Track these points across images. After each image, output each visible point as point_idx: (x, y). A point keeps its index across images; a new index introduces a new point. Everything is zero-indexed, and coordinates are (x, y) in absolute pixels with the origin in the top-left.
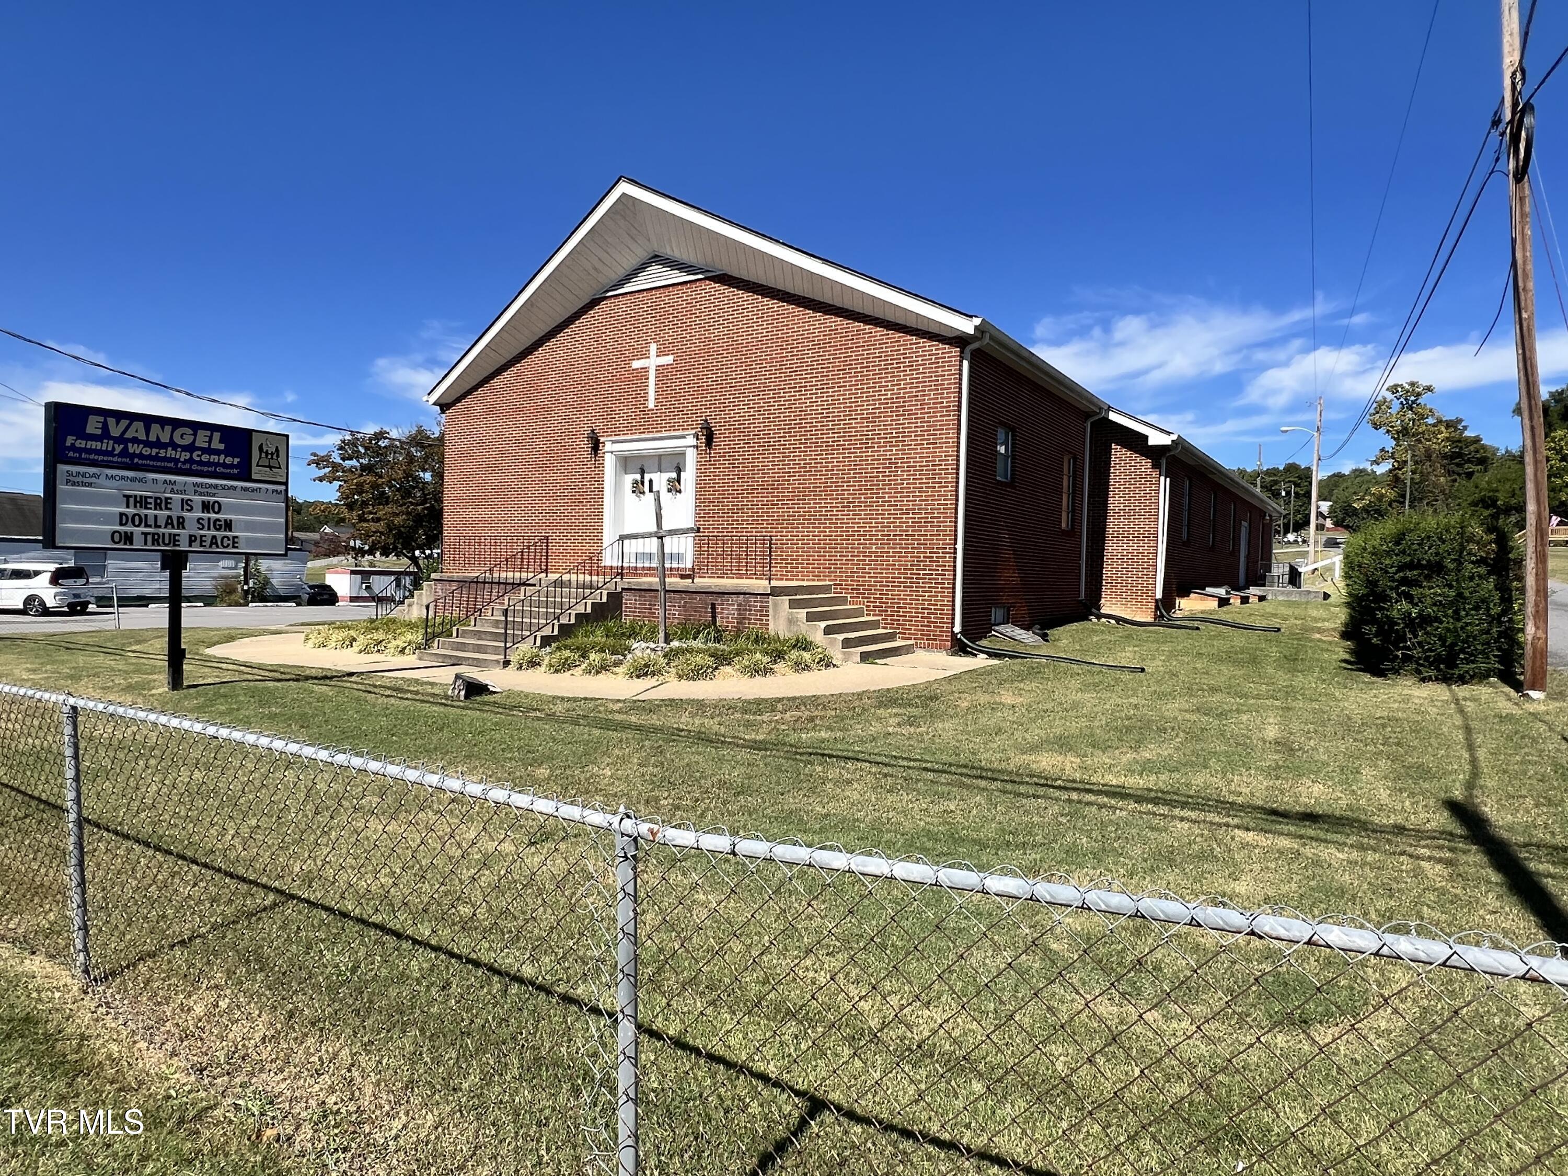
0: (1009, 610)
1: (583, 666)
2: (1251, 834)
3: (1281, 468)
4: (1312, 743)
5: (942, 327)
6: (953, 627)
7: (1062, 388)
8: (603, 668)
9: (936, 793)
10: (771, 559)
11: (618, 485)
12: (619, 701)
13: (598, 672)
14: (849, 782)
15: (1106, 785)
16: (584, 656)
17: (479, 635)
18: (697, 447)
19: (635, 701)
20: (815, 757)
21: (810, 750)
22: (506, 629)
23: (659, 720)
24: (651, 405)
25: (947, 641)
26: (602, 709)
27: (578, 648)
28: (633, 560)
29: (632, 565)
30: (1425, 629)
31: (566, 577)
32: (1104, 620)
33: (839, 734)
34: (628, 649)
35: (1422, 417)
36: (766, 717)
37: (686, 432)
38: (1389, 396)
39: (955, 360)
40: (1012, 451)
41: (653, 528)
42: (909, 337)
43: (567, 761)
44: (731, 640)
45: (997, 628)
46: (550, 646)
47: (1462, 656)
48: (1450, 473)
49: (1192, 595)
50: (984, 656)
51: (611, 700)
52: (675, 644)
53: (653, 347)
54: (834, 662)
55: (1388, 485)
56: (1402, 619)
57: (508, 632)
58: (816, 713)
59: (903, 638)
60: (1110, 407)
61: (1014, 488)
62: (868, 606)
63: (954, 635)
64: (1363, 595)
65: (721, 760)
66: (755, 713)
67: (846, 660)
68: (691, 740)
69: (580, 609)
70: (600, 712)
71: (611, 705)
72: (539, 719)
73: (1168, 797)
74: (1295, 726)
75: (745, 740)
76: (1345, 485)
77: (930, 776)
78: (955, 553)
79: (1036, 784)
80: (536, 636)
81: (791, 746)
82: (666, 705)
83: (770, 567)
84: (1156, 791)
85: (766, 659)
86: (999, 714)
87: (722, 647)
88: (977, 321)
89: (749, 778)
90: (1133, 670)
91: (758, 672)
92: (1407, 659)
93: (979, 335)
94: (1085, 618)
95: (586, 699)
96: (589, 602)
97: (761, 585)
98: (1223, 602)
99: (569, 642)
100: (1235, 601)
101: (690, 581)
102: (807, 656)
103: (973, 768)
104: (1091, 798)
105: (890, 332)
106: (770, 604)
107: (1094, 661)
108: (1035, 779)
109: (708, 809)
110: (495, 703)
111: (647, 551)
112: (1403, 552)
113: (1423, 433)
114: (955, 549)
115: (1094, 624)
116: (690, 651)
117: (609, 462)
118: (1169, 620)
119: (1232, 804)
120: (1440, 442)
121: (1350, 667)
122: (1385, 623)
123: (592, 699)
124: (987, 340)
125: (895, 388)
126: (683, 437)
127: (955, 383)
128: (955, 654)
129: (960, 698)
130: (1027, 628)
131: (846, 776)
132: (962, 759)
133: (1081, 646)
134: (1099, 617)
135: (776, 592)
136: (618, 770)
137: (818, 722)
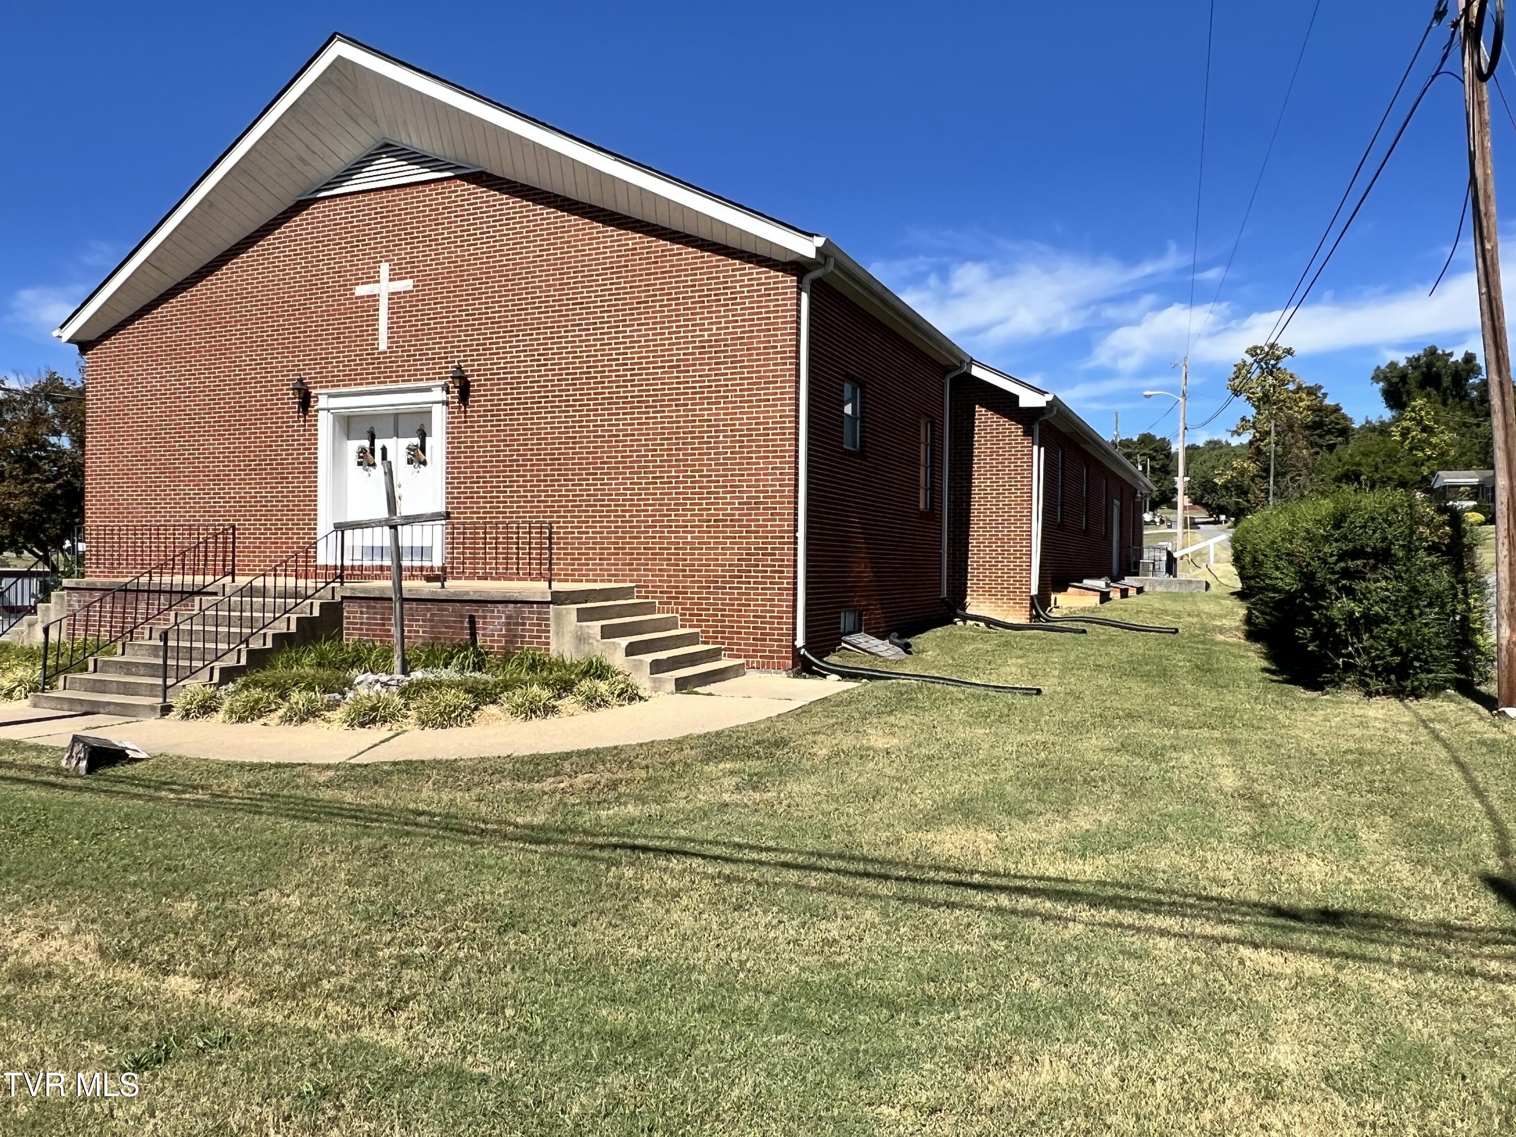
0: (861, 615)
1: (281, 712)
2: (1263, 952)
3: (1135, 439)
4: (1283, 793)
5: (774, 248)
6: (794, 640)
7: (919, 335)
8: (310, 714)
9: (808, 908)
10: (551, 554)
11: (337, 455)
12: (328, 767)
13: (302, 720)
14: (676, 895)
15: (1041, 879)
16: (283, 696)
17: (127, 668)
18: (447, 403)
19: (353, 767)
20: (622, 852)
21: (614, 840)
22: (165, 658)
23: (387, 796)
24: (383, 346)
25: (787, 658)
26: (301, 781)
27: (274, 685)
28: (358, 556)
29: (357, 563)
30: (1371, 632)
31: (258, 583)
32: (970, 623)
33: (654, 809)
34: (350, 684)
35: (1283, 383)
36: (548, 784)
37: (431, 383)
38: (1249, 360)
39: (791, 292)
40: (862, 412)
41: (384, 514)
42: (730, 261)
43: (230, 882)
44: (498, 666)
45: (847, 638)
46: (234, 681)
47: (1417, 664)
48: (1312, 444)
49: (1070, 590)
50: (835, 677)
51: (317, 766)
52: (418, 675)
53: (385, 268)
54: (641, 693)
55: (1249, 458)
56: (1344, 619)
57: (169, 662)
58: (620, 775)
59: (730, 656)
60: (972, 360)
61: (865, 458)
62: (682, 615)
63: (795, 650)
64: (1295, 591)
65: (480, 866)
66: (531, 780)
67: (656, 690)
68: (434, 831)
69: (281, 627)
70: (298, 787)
71: (315, 774)
72: (199, 804)
73: (1133, 894)
74: (1253, 769)
75: (516, 826)
76: (1202, 458)
77: (793, 876)
78: (796, 543)
79: (948, 883)
80: (212, 669)
81: (585, 832)
82: (399, 771)
83: (551, 564)
84: (1113, 885)
85: (546, 694)
86: (871, 765)
87: (485, 677)
88: (819, 241)
89: (523, 897)
90: (1027, 692)
91: (535, 712)
92: (1349, 667)
93: (823, 261)
94: (949, 621)
95: (278, 766)
96: (294, 617)
97: (537, 589)
98: (1105, 597)
99: (261, 676)
100: (1115, 595)
101: (439, 584)
102: (603, 687)
103: (853, 858)
104: (1026, 903)
105: (706, 254)
106: (552, 615)
107: (974, 680)
108: (941, 873)
109: (456, 960)
110: (134, 778)
111: (378, 544)
112: (1345, 537)
113: (1284, 401)
114: (796, 538)
115: (960, 628)
116: (438, 685)
117: (325, 424)
118: (1047, 621)
119: (1219, 900)
120: (1301, 412)
121: (1275, 678)
122: (1323, 625)
123: (286, 766)
124: (831, 267)
125: (714, 327)
126: (428, 390)
127: (792, 322)
128: (797, 675)
129: (815, 742)
130: (882, 638)
131: (672, 884)
132: (837, 843)
133: (954, 659)
134: (965, 618)
135: (559, 598)
136: (312, 895)
137: (622, 789)
